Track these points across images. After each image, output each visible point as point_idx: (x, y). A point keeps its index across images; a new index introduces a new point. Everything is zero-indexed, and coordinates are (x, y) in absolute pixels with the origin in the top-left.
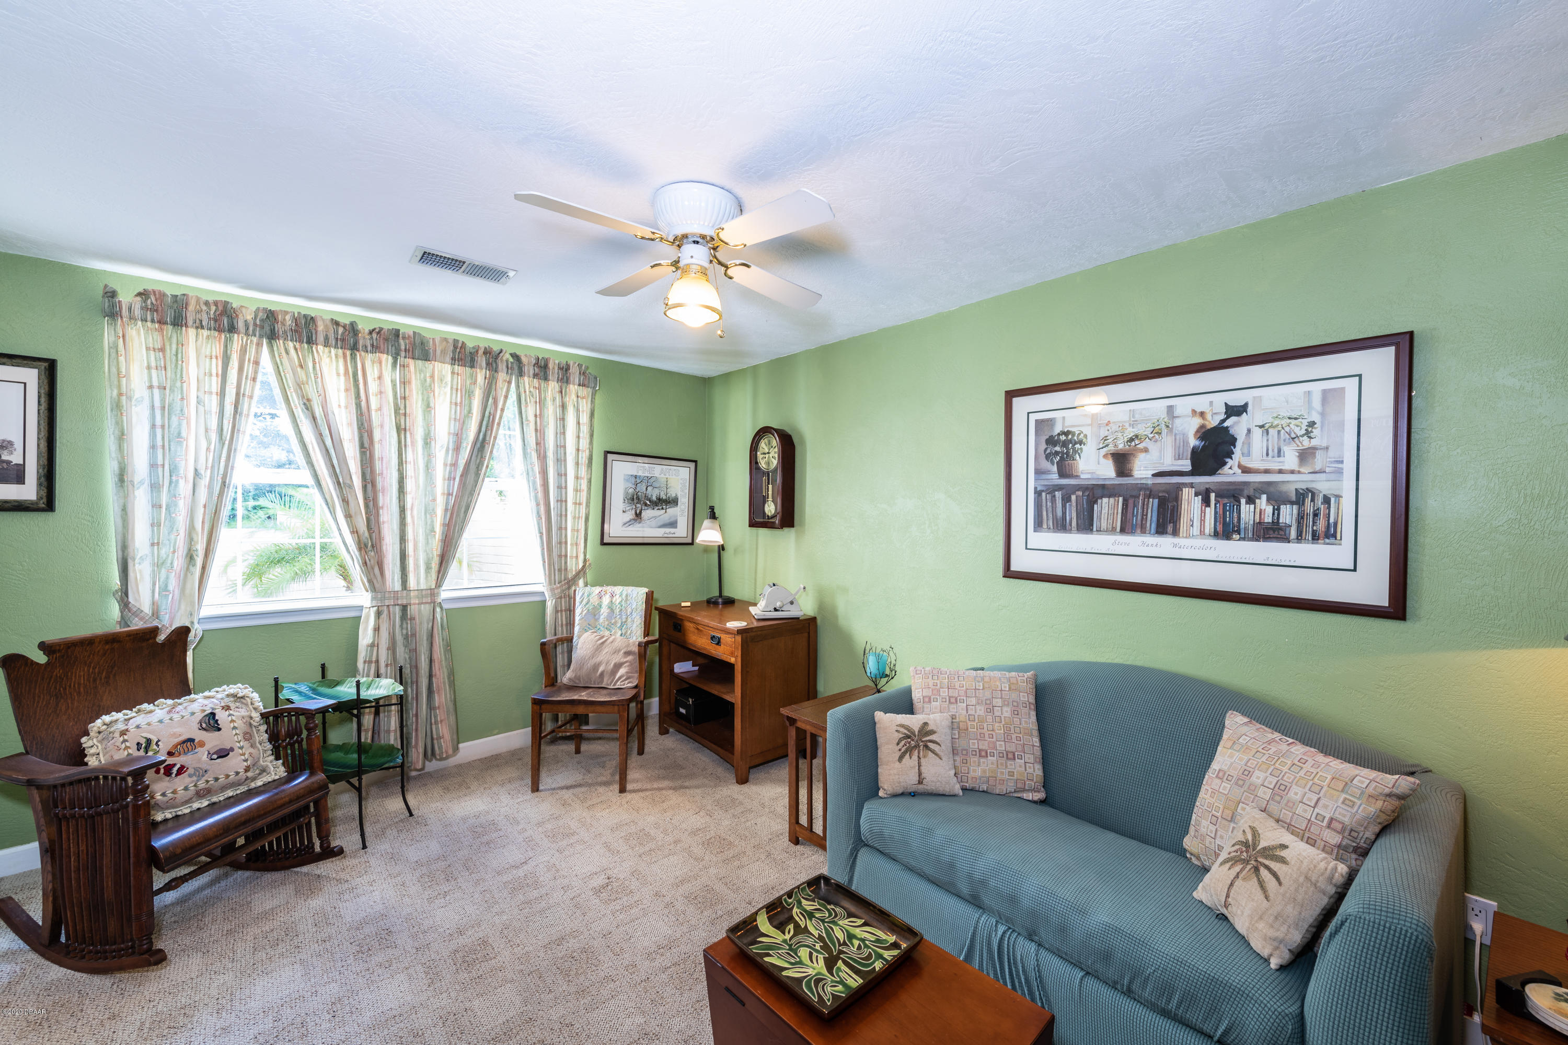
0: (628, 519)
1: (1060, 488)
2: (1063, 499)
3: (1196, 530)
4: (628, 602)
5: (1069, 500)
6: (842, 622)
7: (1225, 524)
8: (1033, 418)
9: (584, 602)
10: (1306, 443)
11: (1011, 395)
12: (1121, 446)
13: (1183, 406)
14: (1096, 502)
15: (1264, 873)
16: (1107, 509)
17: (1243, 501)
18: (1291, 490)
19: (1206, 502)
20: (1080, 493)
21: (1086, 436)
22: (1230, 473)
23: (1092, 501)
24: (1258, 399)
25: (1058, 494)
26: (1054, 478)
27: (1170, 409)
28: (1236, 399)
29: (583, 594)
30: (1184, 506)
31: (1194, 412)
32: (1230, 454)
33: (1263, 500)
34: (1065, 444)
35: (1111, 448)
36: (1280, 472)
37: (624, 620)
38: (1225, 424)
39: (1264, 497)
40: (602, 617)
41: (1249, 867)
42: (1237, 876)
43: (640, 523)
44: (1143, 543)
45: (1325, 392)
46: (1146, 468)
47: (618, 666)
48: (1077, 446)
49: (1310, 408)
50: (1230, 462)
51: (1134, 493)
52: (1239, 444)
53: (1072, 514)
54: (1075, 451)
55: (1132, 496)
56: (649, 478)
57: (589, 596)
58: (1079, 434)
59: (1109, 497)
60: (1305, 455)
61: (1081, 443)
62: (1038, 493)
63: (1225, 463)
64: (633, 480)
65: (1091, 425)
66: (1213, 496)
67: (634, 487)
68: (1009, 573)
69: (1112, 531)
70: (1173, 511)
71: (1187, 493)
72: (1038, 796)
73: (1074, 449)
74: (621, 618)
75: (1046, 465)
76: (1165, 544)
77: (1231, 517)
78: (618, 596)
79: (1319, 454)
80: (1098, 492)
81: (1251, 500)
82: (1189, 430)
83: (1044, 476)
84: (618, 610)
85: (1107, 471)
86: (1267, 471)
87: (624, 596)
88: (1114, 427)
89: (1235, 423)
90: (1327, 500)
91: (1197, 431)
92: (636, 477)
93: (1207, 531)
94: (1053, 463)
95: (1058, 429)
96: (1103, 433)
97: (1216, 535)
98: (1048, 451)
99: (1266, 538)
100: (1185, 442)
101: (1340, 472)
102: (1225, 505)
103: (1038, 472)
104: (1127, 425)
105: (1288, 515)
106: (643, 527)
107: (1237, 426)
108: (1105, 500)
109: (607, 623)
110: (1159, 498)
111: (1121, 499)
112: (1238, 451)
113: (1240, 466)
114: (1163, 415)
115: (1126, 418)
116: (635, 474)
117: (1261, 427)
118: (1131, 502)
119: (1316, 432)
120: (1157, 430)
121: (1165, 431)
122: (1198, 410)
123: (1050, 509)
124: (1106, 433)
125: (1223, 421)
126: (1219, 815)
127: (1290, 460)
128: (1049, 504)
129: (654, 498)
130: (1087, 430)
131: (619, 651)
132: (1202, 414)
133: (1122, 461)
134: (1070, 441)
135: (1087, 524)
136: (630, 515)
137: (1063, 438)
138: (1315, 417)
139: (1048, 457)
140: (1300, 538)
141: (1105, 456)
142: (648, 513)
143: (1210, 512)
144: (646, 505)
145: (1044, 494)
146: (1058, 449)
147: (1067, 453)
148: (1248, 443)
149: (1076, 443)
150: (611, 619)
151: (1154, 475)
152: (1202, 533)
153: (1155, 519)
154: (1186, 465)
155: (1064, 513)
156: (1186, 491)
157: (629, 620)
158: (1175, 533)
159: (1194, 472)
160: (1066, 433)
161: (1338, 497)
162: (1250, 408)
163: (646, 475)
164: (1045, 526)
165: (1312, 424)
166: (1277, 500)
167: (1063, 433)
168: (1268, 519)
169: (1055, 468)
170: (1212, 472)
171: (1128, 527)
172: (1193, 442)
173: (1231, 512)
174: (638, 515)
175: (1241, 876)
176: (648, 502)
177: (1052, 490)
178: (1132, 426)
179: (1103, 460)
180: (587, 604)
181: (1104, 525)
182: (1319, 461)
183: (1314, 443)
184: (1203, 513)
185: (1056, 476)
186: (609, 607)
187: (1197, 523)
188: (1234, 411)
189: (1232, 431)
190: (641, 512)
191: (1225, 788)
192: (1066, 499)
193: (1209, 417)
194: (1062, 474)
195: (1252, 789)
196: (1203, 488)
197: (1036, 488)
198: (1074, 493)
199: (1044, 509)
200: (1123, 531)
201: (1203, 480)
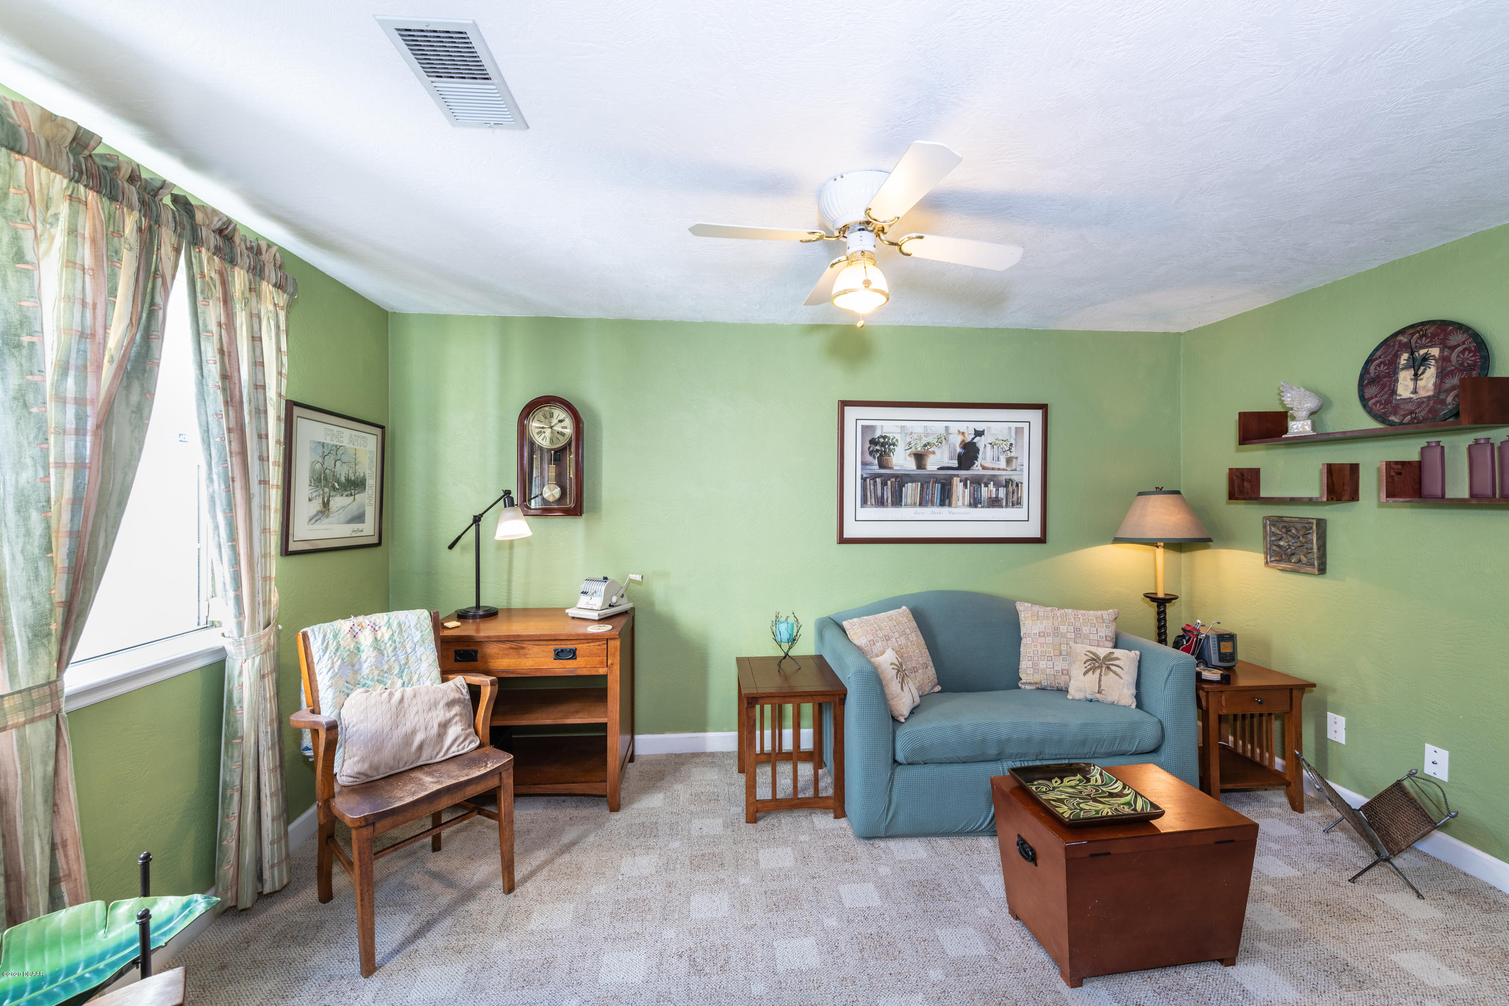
0: (314, 512)
1: (880, 475)
2: (882, 484)
3: (960, 503)
4: (405, 635)
5: (886, 484)
6: (660, 607)
7: (975, 499)
8: (860, 423)
9: (332, 647)
10: (1009, 454)
11: (844, 404)
12: (919, 449)
13: (954, 427)
14: (904, 486)
15: (1113, 668)
16: (911, 490)
17: (983, 485)
18: (1003, 479)
19: (965, 486)
20: (893, 480)
21: (897, 440)
22: (976, 470)
23: (902, 485)
24: (989, 428)
25: (878, 480)
26: (875, 469)
27: (947, 428)
28: (980, 427)
29: (325, 636)
30: (954, 488)
31: (959, 431)
32: (976, 458)
33: (991, 485)
34: (883, 445)
35: (913, 449)
36: (999, 469)
37: (403, 662)
38: (974, 441)
39: (992, 483)
40: (365, 666)
41: (1104, 668)
42: (1100, 675)
43: (327, 517)
44: (933, 512)
45: (1017, 428)
46: (933, 464)
47: (444, 726)
48: (892, 447)
49: (1011, 436)
50: (977, 463)
51: (927, 480)
52: (981, 452)
53: (888, 494)
54: (890, 450)
55: (926, 482)
56: (338, 448)
57: (336, 636)
58: (893, 439)
59: (912, 482)
60: (1009, 461)
61: (894, 445)
62: (864, 479)
63: (974, 463)
64: (320, 450)
65: (901, 433)
66: (969, 482)
67: (321, 460)
68: (842, 540)
69: (914, 505)
70: (948, 491)
71: (956, 480)
72: (938, 688)
73: (889, 449)
74: (397, 660)
75: (869, 458)
76: (944, 512)
77: (977, 495)
78: (384, 629)
79: (1014, 460)
80: (905, 479)
81: (986, 485)
82: (956, 441)
83: (868, 467)
84: (390, 650)
85: (910, 465)
86: (993, 469)
87: (395, 626)
88: (915, 436)
89: (979, 440)
90: (1017, 485)
91: (961, 444)
92: (323, 445)
93: (966, 503)
94: (874, 458)
95: (878, 434)
96: (908, 439)
97: (970, 505)
98: (871, 449)
99: (993, 506)
100: (955, 450)
101: (1022, 470)
102: (974, 488)
103: (864, 464)
104: (923, 435)
105: (1002, 493)
106: (331, 523)
107: (980, 442)
108: (910, 484)
109: (376, 672)
110: (941, 483)
111: (919, 484)
112: (980, 456)
113: (981, 465)
114: (943, 431)
115: (922, 431)
116: (322, 440)
117: (991, 444)
118: (925, 486)
119: (1013, 449)
120: (939, 441)
121: (944, 442)
122: (961, 431)
123: (873, 491)
124: (910, 440)
125: (973, 439)
126: (1052, 655)
127: (1003, 464)
128: (872, 487)
129: (343, 479)
130: (898, 437)
131: (436, 704)
132: (963, 433)
133: (920, 458)
134: (887, 443)
135: (897, 501)
136: (317, 505)
137: (881, 440)
138: (1013, 441)
139: (871, 453)
140: (1007, 506)
141: (910, 455)
142: (338, 502)
143: (967, 491)
144: (334, 488)
145: (868, 480)
146: (878, 447)
147: (885, 451)
148: (984, 453)
149: (890, 445)
150: (382, 665)
151: (939, 469)
152: (963, 504)
153: (939, 496)
154: (955, 464)
155: (883, 494)
156: (955, 479)
157: (412, 659)
158: (950, 505)
159: (959, 468)
160: (884, 437)
161: (1022, 483)
162: (985, 433)
163: (335, 443)
164: (869, 503)
165: (1011, 445)
166: (997, 485)
167: (882, 437)
168: (994, 496)
169: (876, 462)
170: (968, 468)
171: (924, 502)
172: (959, 450)
173: (977, 492)
174: (326, 505)
175: (1103, 674)
176: (336, 485)
177: (874, 477)
178: (926, 437)
179: (908, 458)
180: (337, 650)
181: (909, 501)
182: (1014, 464)
183: (1013, 454)
184: (964, 492)
185: (877, 467)
186: (375, 648)
187: (961, 499)
188: (979, 434)
189: (978, 445)
190: (328, 501)
191: (1049, 640)
192: (884, 484)
193: (966, 435)
194: (881, 466)
195: (1064, 635)
196: (964, 477)
197: (862, 476)
198: (889, 479)
199: (868, 491)
200: (921, 505)
201: (964, 473)
